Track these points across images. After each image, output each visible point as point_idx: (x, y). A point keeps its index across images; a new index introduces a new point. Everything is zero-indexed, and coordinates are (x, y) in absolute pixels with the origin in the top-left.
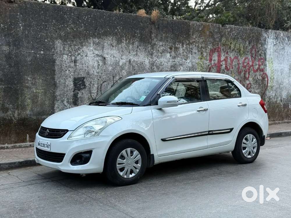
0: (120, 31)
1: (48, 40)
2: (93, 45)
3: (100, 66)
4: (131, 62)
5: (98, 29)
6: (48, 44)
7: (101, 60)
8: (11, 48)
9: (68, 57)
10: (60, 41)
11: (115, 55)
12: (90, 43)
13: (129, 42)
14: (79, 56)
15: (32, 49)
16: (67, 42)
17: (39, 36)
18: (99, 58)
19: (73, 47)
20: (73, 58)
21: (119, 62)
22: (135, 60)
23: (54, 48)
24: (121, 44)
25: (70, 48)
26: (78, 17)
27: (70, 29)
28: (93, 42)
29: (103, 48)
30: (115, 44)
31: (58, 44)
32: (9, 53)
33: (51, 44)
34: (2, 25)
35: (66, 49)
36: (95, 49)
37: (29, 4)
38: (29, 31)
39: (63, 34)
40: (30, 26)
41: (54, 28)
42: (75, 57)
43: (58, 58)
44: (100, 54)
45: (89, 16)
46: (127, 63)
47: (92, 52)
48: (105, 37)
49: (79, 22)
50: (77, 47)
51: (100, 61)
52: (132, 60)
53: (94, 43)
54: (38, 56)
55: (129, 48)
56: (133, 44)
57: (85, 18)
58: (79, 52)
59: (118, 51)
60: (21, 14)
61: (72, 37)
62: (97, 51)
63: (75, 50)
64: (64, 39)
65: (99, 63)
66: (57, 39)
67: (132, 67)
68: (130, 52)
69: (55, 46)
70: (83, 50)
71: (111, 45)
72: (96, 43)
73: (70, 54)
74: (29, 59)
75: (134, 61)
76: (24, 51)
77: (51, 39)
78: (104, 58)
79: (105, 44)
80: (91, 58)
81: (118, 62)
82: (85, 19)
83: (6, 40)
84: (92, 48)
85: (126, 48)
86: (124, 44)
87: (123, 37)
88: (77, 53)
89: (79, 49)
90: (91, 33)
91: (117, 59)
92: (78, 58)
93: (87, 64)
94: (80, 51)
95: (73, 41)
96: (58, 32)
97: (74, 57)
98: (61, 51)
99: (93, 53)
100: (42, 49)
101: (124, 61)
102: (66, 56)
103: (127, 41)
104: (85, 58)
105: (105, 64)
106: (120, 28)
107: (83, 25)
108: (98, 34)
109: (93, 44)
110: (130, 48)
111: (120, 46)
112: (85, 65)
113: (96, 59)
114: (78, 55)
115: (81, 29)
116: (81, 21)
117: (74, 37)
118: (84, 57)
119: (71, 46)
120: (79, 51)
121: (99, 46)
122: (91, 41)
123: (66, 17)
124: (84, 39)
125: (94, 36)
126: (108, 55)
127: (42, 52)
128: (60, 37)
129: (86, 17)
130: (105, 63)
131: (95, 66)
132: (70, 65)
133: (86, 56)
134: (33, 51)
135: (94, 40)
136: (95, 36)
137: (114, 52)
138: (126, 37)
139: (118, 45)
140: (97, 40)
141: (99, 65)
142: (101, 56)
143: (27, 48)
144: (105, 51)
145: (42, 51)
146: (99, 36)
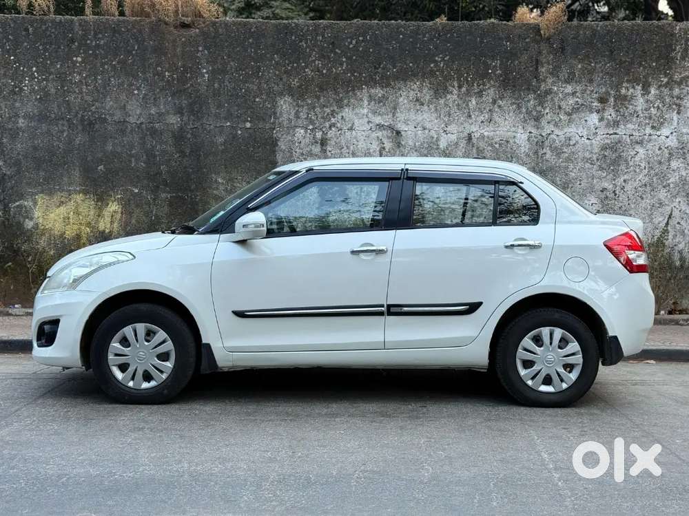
0: (442, 65)
1: (261, 98)
2: (369, 104)
3: (387, 150)
4: (474, 140)
5: (381, 66)
6: (261, 106)
7: (388, 137)
8: (185, 118)
9: (306, 132)
10: (288, 99)
11: (428, 125)
12: (361, 99)
13: (467, 90)
14: (333, 129)
15: (226, 119)
16: (304, 100)
17: (243, 90)
18: (385, 133)
19: (318, 110)
20: (317, 134)
21: (438, 140)
22: (486, 134)
23: (275, 113)
24: (446, 96)
25: (313, 113)
26: (333, 42)
27: (312, 71)
28: (370, 96)
29: (395, 108)
30: (428, 97)
31: (285, 105)
32: (181, 128)
33: (269, 106)
34: (167, 73)
35: (303, 115)
36: (374, 113)
37: (223, 26)
38: (221, 82)
39: (295, 82)
40: (224, 71)
41: (277, 72)
42: (323, 132)
43: (285, 136)
44: (386, 124)
45: (361, 38)
46: (463, 144)
47: (366, 120)
48: (402, 82)
49: (335, 53)
50: (328, 110)
51: (385, 141)
52: (477, 135)
53: (371, 98)
54: (239, 132)
55: (467, 105)
56: (480, 94)
57: (351, 43)
58: (333, 121)
59: (435, 115)
60: (206, 48)
61: (317, 89)
62: (380, 118)
63: (323, 118)
64: (299, 94)
65: (383, 144)
66: (281, 94)
67: (474, 151)
68: (470, 116)
69: (278, 110)
70: (342, 116)
71: (417, 100)
72: (377, 98)
73: (311, 127)
74: (220, 140)
75: (483, 137)
76: (211, 124)
77: (268, 95)
78: (398, 133)
79: (401, 99)
80: (363, 133)
81: (435, 139)
82: (351, 46)
83: (175, 104)
84: (365, 111)
85: (458, 105)
86: (453, 97)
87: (452, 78)
88: (327, 124)
89: (333, 113)
90: (365, 78)
91: (433, 133)
92: (331, 133)
93: (352, 147)
94: (334, 118)
95: (318, 98)
96: (285, 80)
97: (321, 133)
98: (290, 120)
99: (369, 122)
100: (249, 119)
101: (453, 137)
102: (302, 131)
103: (464, 89)
104: (348, 133)
105: (399, 147)
106: (443, 59)
107: (344, 60)
108: (382, 78)
109: (369, 102)
110: (470, 105)
111: (442, 101)
112: (348, 147)
113: (374, 135)
114: (330, 127)
115: (340, 69)
116: (339, 52)
117: (322, 89)
118: (345, 132)
119: (314, 108)
120: (332, 119)
121: (384, 105)
122: (364, 93)
123: (305, 45)
124: (348, 92)
125: (371, 82)
126: (408, 124)
127: (248, 125)
128: (290, 91)
129: (354, 42)
130: (400, 143)
131: (371, 151)
132: (311, 150)
133: (351, 129)
134: (228, 124)
135: (373, 91)
136: (375, 83)
137: (427, 117)
138: (459, 80)
139: (437, 99)
140: (378, 92)
141: (384, 148)
142: (391, 128)
143: (217, 116)
144: (401, 116)
145: (248, 121)
146: (385, 82)
